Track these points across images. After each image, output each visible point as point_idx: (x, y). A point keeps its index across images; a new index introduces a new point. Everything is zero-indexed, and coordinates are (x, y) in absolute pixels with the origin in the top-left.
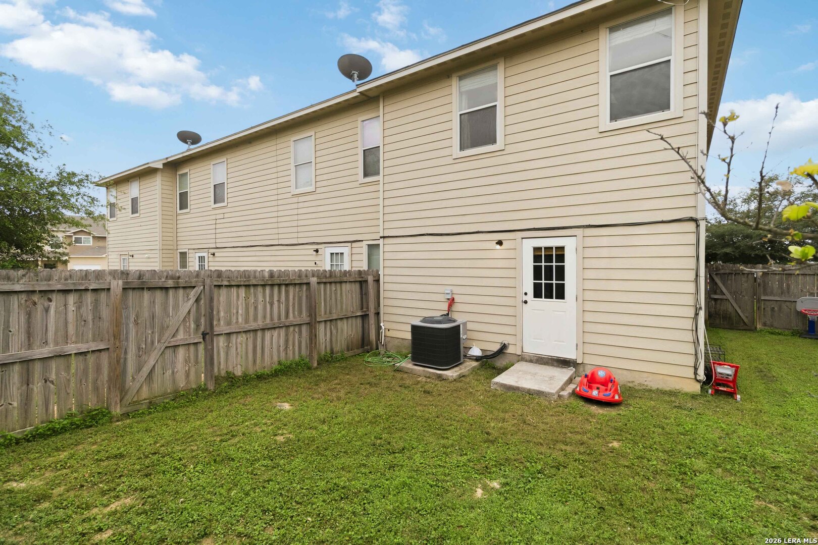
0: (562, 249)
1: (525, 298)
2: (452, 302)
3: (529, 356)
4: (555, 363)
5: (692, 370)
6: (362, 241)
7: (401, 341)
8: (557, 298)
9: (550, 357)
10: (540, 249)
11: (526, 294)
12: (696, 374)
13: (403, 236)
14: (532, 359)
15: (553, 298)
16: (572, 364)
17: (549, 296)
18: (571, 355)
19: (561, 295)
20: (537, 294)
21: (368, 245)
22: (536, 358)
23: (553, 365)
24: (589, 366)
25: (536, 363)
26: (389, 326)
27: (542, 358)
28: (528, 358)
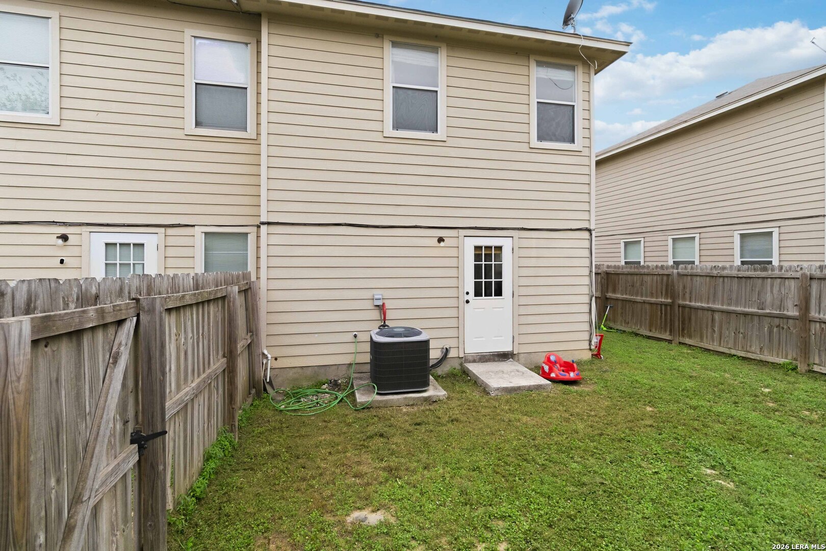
0: (499, 248)
1: (467, 297)
2: (382, 308)
3: (472, 356)
4: (496, 358)
5: (587, 343)
6: (193, 226)
7: (300, 370)
8: (496, 295)
9: (491, 354)
10: (481, 247)
11: (467, 293)
12: (590, 345)
13: (305, 225)
14: (476, 359)
15: (492, 296)
16: (510, 356)
17: (488, 294)
18: (508, 348)
19: (499, 293)
20: (478, 293)
21: (206, 234)
22: (478, 357)
23: (494, 361)
24: (522, 355)
25: (479, 362)
26: (278, 352)
27: (484, 356)
28: (471, 359)
